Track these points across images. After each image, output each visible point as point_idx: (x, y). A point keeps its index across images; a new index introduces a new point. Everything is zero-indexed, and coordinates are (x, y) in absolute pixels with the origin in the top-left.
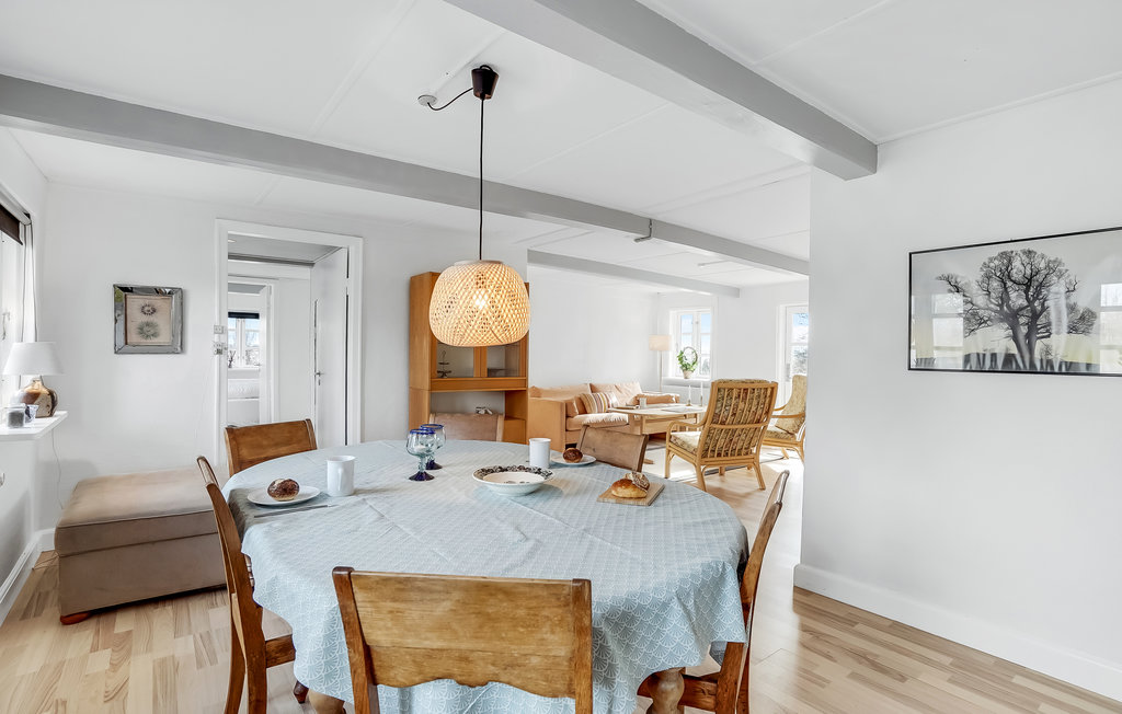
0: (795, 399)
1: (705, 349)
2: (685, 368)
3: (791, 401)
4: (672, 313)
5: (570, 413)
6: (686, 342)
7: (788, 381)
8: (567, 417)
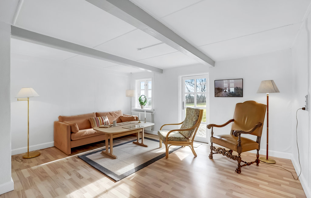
0: (188, 119)
1: (150, 95)
2: (142, 104)
3: (186, 120)
4: (137, 81)
5: (73, 131)
6: (143, 93)
7: (183, 109)
8: (72, 133)
